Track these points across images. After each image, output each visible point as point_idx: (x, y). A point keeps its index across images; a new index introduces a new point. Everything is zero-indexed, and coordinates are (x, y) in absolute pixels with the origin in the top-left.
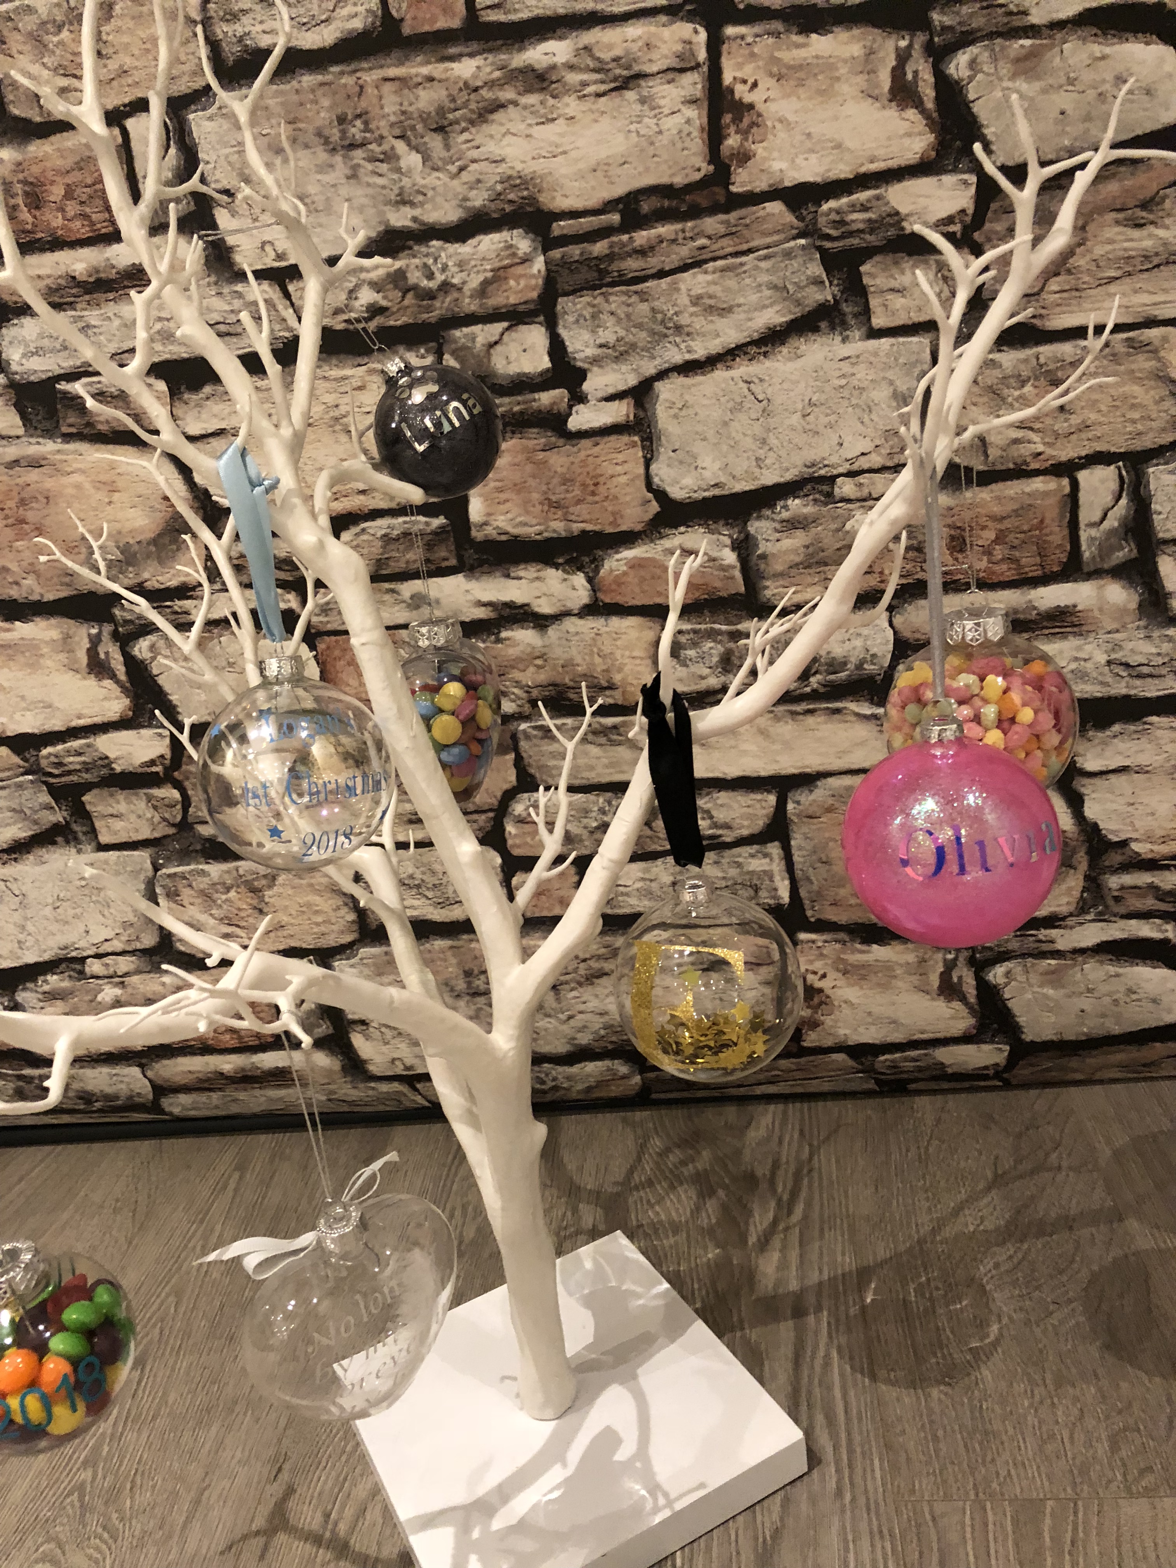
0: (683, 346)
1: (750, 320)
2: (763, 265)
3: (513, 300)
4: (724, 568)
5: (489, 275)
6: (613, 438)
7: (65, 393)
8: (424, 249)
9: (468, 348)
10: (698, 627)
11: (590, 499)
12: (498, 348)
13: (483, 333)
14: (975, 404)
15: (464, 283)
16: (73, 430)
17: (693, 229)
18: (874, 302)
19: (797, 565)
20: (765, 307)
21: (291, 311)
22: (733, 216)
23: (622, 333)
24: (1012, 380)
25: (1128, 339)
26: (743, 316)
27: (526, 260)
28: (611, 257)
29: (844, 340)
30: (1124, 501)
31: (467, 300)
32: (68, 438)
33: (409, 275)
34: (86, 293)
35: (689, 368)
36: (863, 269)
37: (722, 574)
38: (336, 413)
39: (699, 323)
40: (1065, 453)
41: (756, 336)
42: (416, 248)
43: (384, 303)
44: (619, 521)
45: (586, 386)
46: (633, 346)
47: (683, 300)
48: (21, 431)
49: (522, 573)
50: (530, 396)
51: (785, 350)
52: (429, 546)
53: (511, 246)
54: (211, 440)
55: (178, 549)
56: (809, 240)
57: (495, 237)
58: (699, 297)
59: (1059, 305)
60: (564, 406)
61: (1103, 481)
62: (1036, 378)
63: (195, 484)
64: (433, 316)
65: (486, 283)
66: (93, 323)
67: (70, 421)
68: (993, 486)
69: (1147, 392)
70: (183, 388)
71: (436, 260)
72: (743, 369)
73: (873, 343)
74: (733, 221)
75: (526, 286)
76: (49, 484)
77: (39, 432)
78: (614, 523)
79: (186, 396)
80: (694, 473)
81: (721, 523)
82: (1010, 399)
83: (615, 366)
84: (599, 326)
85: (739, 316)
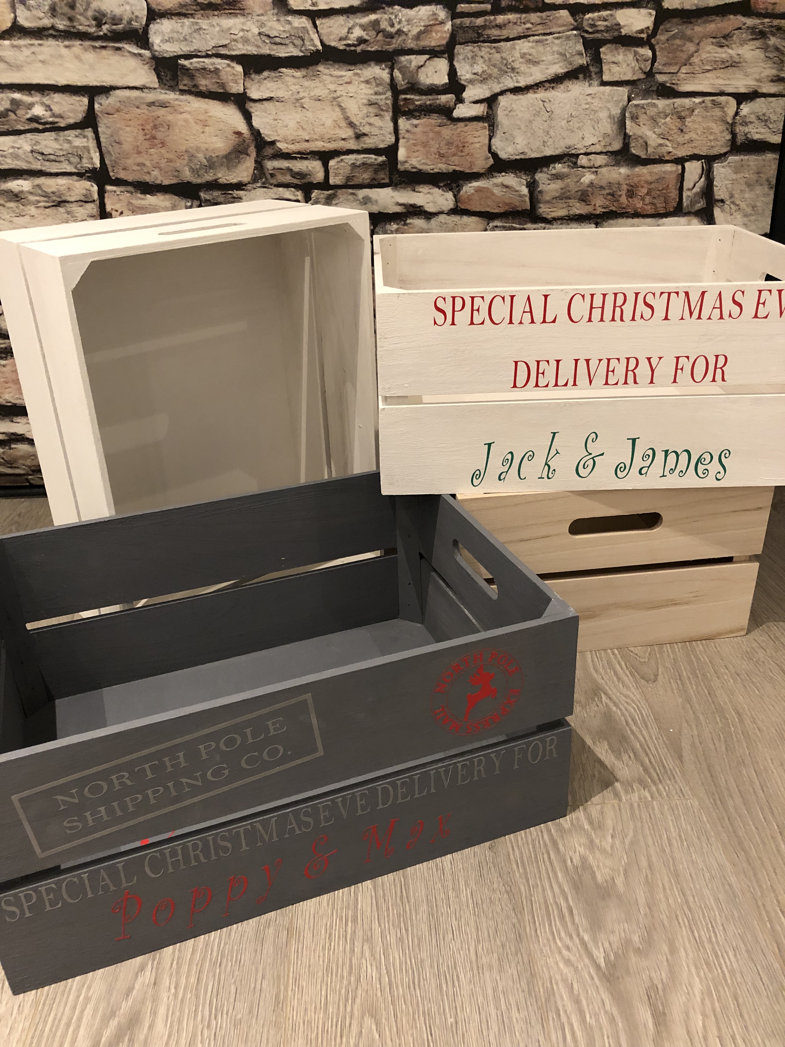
0: (514, 78)
1: (547, 69)
2: (557, 41)
3: (433, 44)
4: (521, 196)
5: (423, 28)
6: (475, 123)
7: (183, 66)
8: (390, 10)
9: (407, 67)
10: (505, 224)
11: (460, 154)
12: (423, 68)
13: (416, 60)
14: (644, 124)
15: (409, 31)
16: (186, 88)
17: (525, 18)
18: (605, 68)
19: (555, 198)
20: (555, 63)
21: (317, 35)
22: (544, 15)
23: (486, 68)
24: (662, 114)
25: (713, 100)
26: (545, 67)
27: (442, 23)
28: (484, 27)
29: (590, 85)
30: (703, 179)
31: (410, 41)
32: (183, 92)
33: (381, 23)
34: (202, 10)
35: (516, 90)
36: (601, 50)
37: (520, 199)
38: (335, 95)
39: (523, 68)
40: (681, 153)
41: (549, 78)
42: (386, 8)
43: (367, 37)
44: (473, 167)
45: (465, 95)
46: (490, 76)
47: (517, 55)
48: (157, 85)
49: (421, 190)
50: (436, 97)
51: (562, 86)
52: (376, 171)
53: (436, 14)
54: (264, 102)
55: (239, 162)
56: (579, 32)
57: (428, 8)
58: (525, 54)
59: (685, 80)
60: (452, 104)
61: (695, 168)
62: (672, 115)
63: (253, 126)
64: (391, 48)
65: (420, 33)
66: (204, 27)
67: (185, 83)
68: (648, 166)
69: (718, 126)
70: (252, 71)
71: (396, 17)
72: (541, 94)
73: (602, 88)
74: (544, 17)
75: (441, 37)
76: (170, 117)
77: (167, 87)
78: (470, 167)
79: (253, 76)
80: (513, 145)
81: (523, 173)
82: (660, 124)
83: (480, 85)
84: (475, 63)
85: (542, 66)
